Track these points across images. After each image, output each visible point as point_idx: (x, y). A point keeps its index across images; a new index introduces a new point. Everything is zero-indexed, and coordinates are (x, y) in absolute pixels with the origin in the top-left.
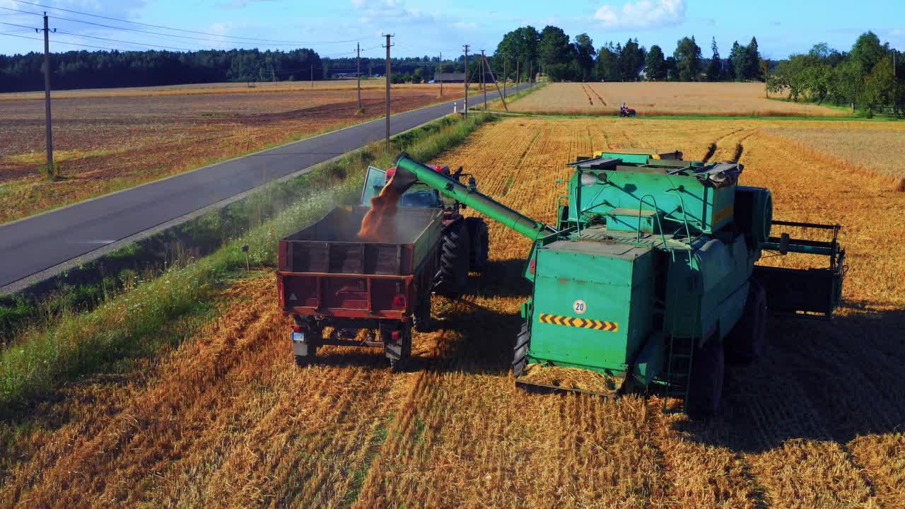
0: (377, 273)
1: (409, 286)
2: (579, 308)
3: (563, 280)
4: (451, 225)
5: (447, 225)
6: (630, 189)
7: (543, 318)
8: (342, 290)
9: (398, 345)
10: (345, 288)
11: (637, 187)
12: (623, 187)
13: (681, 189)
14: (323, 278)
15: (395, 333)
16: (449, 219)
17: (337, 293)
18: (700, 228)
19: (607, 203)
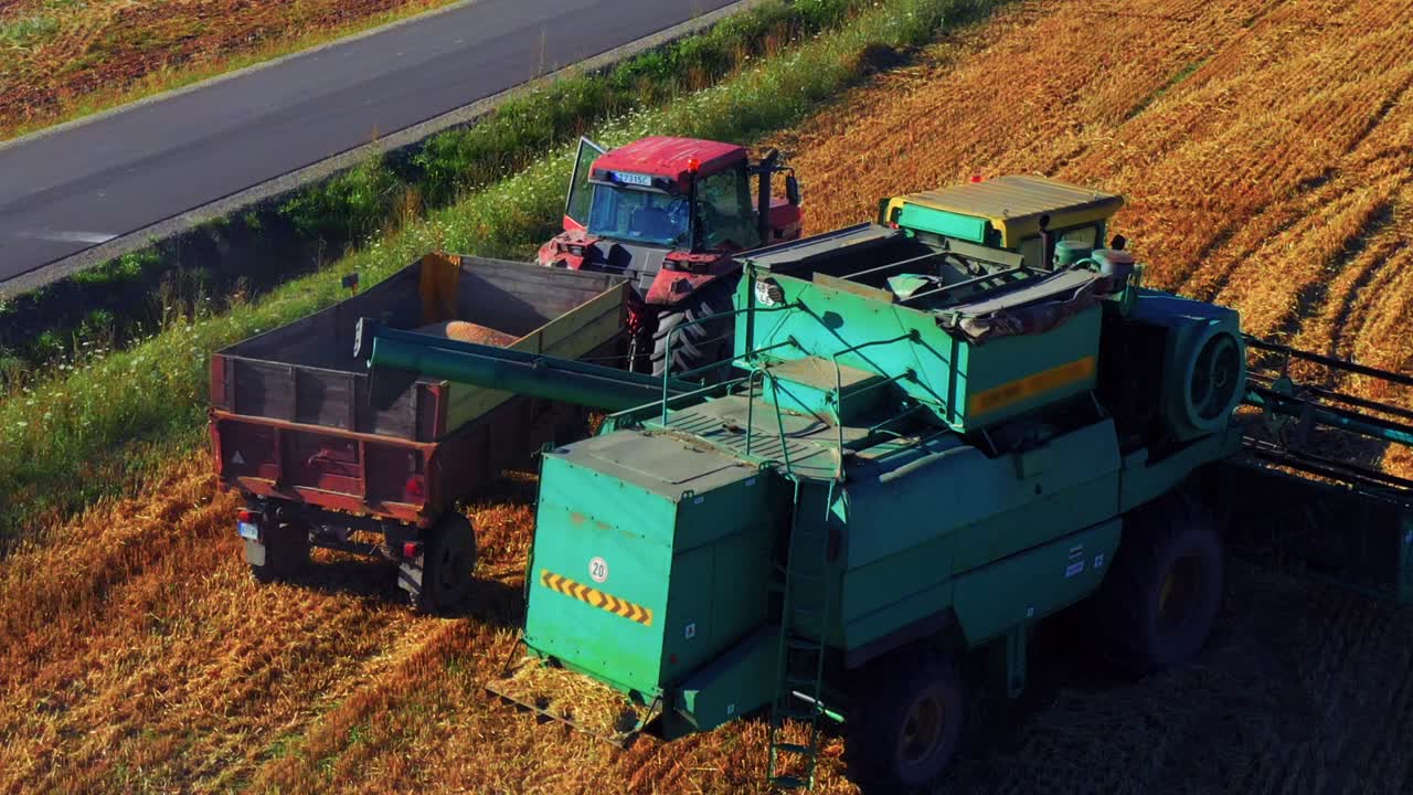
0: (378, 431)
1: (430, 462)
2: (597, 572)
3: (577, 517)
4: (704, 288)
5: (695, 287)
6: (832, 321)
7: (547, 578)
8: (320, 455)
9: (418, 567)
10: (323, 453)
11: (844, 319)
12: (821, 315)
13: (914, 336)
14: (284, 431)
15: (409, 545)
16: (704, 273)
17: (310, 461)
18: (944, 417)
19: (793, 342)
